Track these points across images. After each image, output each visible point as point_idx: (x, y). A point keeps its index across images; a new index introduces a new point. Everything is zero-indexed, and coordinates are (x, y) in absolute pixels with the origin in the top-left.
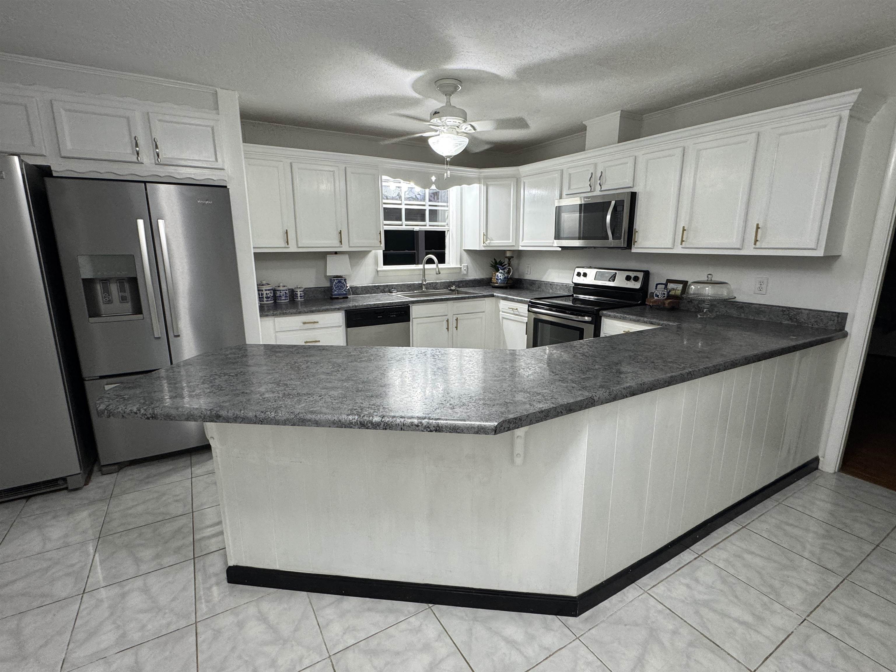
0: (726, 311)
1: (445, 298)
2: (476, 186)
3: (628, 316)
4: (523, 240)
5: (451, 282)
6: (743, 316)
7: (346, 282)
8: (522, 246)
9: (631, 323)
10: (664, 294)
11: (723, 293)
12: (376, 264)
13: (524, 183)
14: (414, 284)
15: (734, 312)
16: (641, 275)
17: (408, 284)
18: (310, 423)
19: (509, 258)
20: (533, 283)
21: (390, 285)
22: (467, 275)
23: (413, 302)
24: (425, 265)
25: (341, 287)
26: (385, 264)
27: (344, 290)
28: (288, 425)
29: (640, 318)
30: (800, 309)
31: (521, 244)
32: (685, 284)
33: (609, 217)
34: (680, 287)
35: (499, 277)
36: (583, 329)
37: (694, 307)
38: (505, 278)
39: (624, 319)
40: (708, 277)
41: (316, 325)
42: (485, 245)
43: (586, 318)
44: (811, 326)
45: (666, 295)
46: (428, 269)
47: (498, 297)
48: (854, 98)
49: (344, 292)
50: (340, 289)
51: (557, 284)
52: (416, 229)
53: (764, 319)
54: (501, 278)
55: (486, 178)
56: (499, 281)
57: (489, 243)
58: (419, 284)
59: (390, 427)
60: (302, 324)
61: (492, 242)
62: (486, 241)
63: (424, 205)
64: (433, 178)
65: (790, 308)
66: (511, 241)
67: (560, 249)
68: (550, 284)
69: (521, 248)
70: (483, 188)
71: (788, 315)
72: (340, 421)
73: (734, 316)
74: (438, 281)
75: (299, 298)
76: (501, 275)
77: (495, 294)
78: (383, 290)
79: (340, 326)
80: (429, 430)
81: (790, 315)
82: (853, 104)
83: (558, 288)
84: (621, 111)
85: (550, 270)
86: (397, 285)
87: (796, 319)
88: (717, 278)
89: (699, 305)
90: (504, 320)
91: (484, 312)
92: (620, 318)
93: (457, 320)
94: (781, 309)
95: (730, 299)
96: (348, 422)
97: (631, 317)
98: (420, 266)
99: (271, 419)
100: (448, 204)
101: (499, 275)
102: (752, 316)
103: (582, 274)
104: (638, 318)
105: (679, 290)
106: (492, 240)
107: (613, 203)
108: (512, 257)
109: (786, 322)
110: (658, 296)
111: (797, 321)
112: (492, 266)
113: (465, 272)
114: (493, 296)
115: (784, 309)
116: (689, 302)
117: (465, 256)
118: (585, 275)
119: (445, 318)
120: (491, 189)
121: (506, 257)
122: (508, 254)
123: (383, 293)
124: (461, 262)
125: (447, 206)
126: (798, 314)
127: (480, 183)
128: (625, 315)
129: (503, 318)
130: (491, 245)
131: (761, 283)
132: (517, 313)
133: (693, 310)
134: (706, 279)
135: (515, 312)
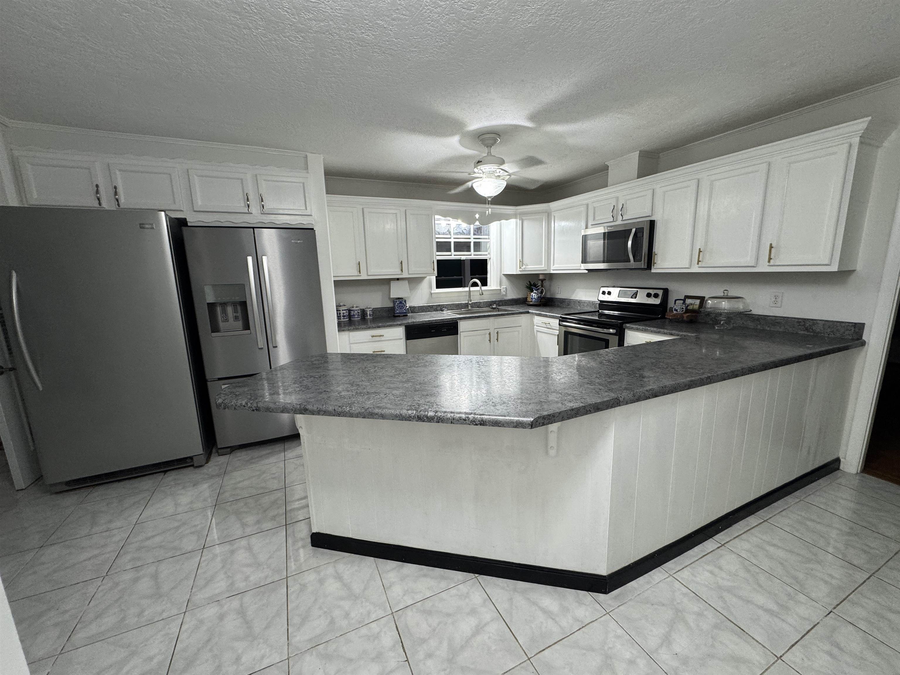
0: (743, 323)
1: (487, 315)
2: (513, 221)
3: (649, 328)
4: (554, 265)
5: (493, 301)
6: (759, 327)
7: (406, 303)
8: (553, 270)
9: (653, 334)
10: (683, 308)
11: (740, 306)
12: (431, 287)
13: (554, 217)
14: (461, 304)
15: (751, 324)
16: (660, 293)
17: (456, 304)
18: (377, 416)
19: (542, 281)
20: (563, 301)
21: (441, 305)
22: (506, 295)
23: (461, 319)
24: (471, 288)
25: (402, 307)
26: (437, 287)
27: (405, 310)
28: (360, 417)
29: (660, 330)
30: (815, 320)
31: (552, 268)
32: (702, 299)
33: (630, 243)
34: (698, 302)
35: (534, 297)
36: (608, 340)
37: (711, 319)
38: (538, 297)
39: (645, 331)
40: (724, 293)
41: (382, 338)
42: (521, 270)
43: (611, 330)
44: (827, 335)
45: (684, 310)
46: (472, 291)
47: (532, 313)
48: (865, 125)
49: (404, 311)
50: (401, 308)
51: (584, 302)
52: (463, 258)
53: (781, 330)
54: (535, 297)
55: (522, 214)
56: (534, 300)
57: (524, 268)
58: (466, 303)
59: (442, 421)
60: (371, 337)
61: (527, 267)
62: (522, 266)
63: (470, 238)
64: (477, 216)
65: (805, 319)
66: (543, 266)
67: (587, 272)
68: (579, 302)
69: (552, 272)
70: (519, 222)
71: (804, 325)
72: (401, 415)
73: (751, 327)
74: (481, 301)
75: (369, 316)
76: (535, 295)
77: (530, 311)
78: (436, 309)
79: (401, 339)
80: (474, 423)
81: (806, 326)
82: (863, 131)
83: (586, 305)
84: (640, 151)
85: (577, 290)
86: (447, 305)
87: (812, 329)
88: (733, 293)
89: (716, 318)
90: (538, 333)
91: (520, 326)
92: (642, 330)
93: (497, 333)
94: (797, 320)
95: (747, 312)
96: (408, 415)
97: (652, 329)
98: (467, 289)
99: (347, 413)
100: (490, 237)
101: (534, 295)
102: (769, 327)
103: (607, 292)
104: (659, 330)
105: (696, 305)
106: (527, 265)
107: (634, 230)
108: (545, 280)
109: (802, 332)
110: (677, 310)
111: (814, 331)
112: (527, 287)
113: (504, 293)
114: (528, 312)
115: (800, 320)
116: (707, 315)
117: (504, 279)
118: (609, 293)
119: (488, 332)
120: (525, 223)
121: (539, 280)
122: (541, 277)
123: (435, 311)
124: (501, 285)
125: (489, 239)
126: (814, 324)
127: (516, 218)
128: (647, 328)
129: (537, 331)
130: (526, 270)
131: (776, 297)
132: (550, 327)
133: (711, 322)
134: (722, 294)
135: (548, 327)
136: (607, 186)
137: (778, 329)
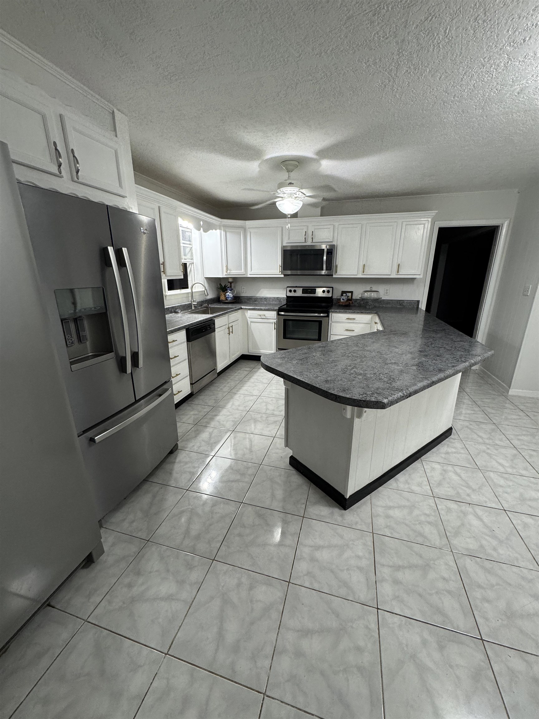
2: (218, 231)
4: (251, 270)
5: (202, 301)
6: (381, 306)
8: (250, 274)
11: (374, 295)
13: (250, 232)
15: (377, 305)
16: (331, 290)
17: (183, 305)
19: (231, 283)
21: (174, 307)
23: (215, 317)
26: (168, 290)
30: (404, 300)
32: (352, 292)
33: (325, 258)
34: (350, 294)
35: (230, 296)
36: (322, 321)
37: (358, 304)
38: (233, 296)
39: (345, 313)
41: (175, 343)
42: (225, 274)
43: (322, 314)
44: (408, 307)
47: (246, 309)
48: (434, 214)
51: (270, 298)
53: (390, 306)
54: (231, 296)
55: (225, 226)
57: (229, 273)
61: (231, 271)
62: (227, 271)
64: (201, 223)
66: (243, 271)
67: (283, 276)
68: (265, 298)
69: (247, 276)
70: (223, 233)
71: (399, 303)
76: (231, 294)
77: (242, 307)
78: (171, 311)
79: (184, 342)
82: (433, 217)
83: (271, 300)
84: (323, 198)
85: (262, 290)
86: (178, 306)
87: (402, 304)
91: (238, 320)
93: (232, 327)
94: (396, 301)
95: (379, 298)
100: (190, 242)
101: (230, 294)
103: (292, 291)
105: (350, 296)
106: (231, 270)
107: (326, 250)
108: (233, 282)
109: (399, 306)
110: (344, 300)
111: (403, 306)
112: (218, 289)
114: (242, 308)
115: (398, 301)
118: (295, 291)
119: (227, 326)
120: (228, 234)
121: (229, 282)
122: (230, 280)
123: (171, 313)
125: (190, 244)
126: (403, 302)
127: (221, 229)
129: (251, 322)
130: (231, 274)
131: (387, 290)
132: (265, 318)
133: (357, 305)
134: (369, 289)
135: (262, 317)
136: (297, 217)
137: (388, 306)
